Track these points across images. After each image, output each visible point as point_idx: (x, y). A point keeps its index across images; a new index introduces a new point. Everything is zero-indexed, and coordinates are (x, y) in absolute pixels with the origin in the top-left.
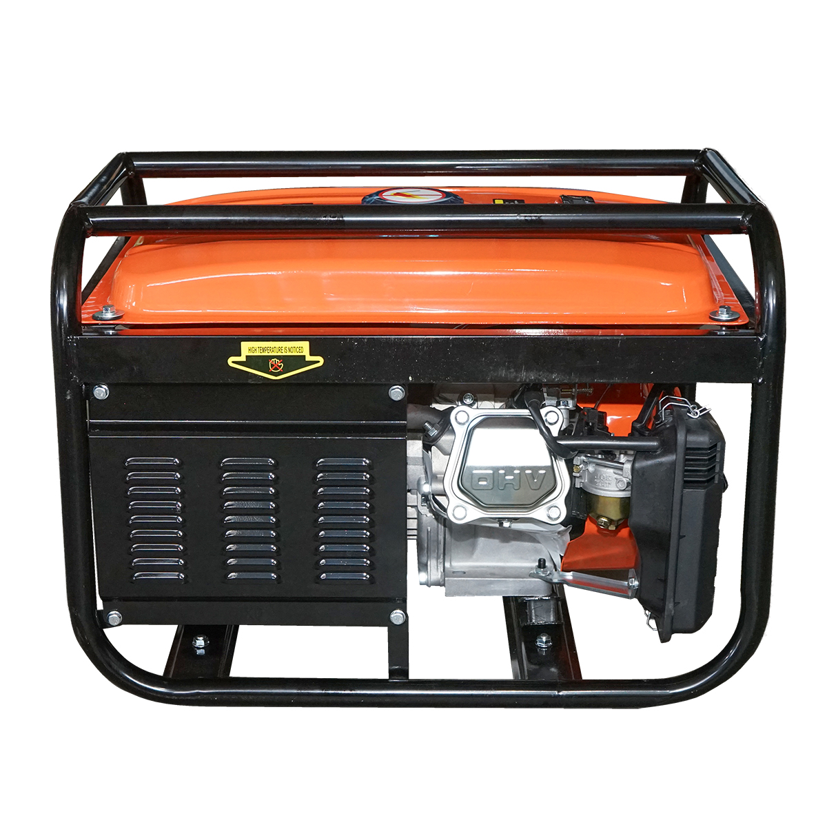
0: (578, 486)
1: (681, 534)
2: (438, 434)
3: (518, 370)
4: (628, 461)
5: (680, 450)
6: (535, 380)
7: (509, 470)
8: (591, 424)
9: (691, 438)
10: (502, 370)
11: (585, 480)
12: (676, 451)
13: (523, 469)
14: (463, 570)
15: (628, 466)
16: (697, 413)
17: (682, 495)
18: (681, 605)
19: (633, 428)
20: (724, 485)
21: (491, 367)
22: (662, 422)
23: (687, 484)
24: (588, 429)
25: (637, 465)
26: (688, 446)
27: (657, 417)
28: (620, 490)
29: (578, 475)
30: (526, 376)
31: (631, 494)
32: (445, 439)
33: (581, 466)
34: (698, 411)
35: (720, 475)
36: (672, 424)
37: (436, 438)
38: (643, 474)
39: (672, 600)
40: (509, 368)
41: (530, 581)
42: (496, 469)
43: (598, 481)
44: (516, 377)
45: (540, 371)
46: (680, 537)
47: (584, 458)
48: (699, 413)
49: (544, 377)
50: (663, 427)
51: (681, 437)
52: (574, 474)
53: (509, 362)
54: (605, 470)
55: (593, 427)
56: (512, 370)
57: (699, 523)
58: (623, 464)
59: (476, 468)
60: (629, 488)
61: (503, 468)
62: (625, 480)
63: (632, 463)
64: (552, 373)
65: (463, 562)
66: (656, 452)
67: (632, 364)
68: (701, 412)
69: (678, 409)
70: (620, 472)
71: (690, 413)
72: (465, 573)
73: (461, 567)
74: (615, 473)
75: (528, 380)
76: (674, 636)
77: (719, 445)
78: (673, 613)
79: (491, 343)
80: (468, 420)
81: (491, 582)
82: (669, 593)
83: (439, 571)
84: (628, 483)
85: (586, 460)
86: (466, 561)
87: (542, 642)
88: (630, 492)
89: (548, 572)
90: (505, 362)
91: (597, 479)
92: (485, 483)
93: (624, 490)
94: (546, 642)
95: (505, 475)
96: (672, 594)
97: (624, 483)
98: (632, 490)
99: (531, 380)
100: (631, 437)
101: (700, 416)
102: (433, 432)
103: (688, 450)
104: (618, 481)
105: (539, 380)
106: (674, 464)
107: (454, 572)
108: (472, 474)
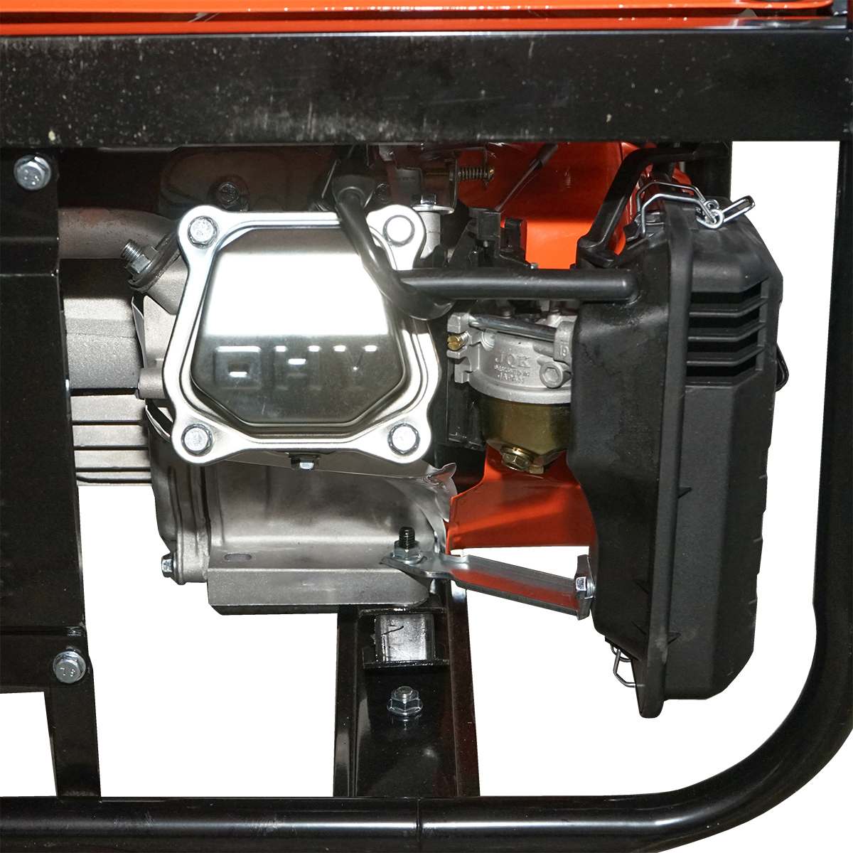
0: (460, 378)
1: (682, 486)
2: (154, 267)
3: (298, 112)
4: (565, 323)
5: (679, 296)
6: (339, 136)
7: (297, 346)
8: (486, 244)
9: (701, 271)
10: (262, 112)
11: (475, 365)
12: (669, 300)
13: (327, 343)
14: (247, 552)
15: (565, 335)
16: (718, 218)
17: (683, 401)
18: (684, 638)
19: (581, 252)
20: (779, 375)
21: (236, 108)
22: (640, 237)
23: (693, 373)
24: (479, 254)
25: (585, 333)
26: (695, 289)
27: (632, 228)
28: (550, 389)
29: (458, 355)
30: (317, 127)
31: (573, 397)
32: (169, 278)
33: (464, 337)
34: (720, 213)
35: (767, 354)
36: (660, 242)
37: (151, 277)
38: (597, 353)
39: (663, 629)
40: (276, 109)
41: (383, 574)
42: (268, 345)
43: (502, 369)
44: (294, 131)
45: (349, 115)
46: (680, 493)
47: (472, 318)
48: (722, 217)
49: (359, 129)
50: (642, 247)
51: (678, 268)
52: (450, 354)
53: (277, 95)
54: (514, 343)
55: (491, 248)
56: (285, 114)
57: (721, 459)
58: (554, 330)
59: (224, 342)
60: (568, 385)
61: (281, 341)
62: (559, 366)
63: (573, 327)
64: (378, 120)
65: (247, 535)
66: (626, 302)
67: (560, 98)
68: (727, 215)
69: (675, 207)
70: (548, 349)
71: (703, 218)
72: (249, 557)
73: (244, 545)
74: (537, 350)
75: (321, 137)
76: (669, 705)
77: (765, 288)
78: (665, 656)
79: (234, 50)
80: (215, 237)
81: (305, 577)
82: (657, 615)
83: (201, 553)
84: (566, 372)
85: (476, 324)
86: (256, 534)
87: (400, 705)
88: (568, 393)
89: (420, 557)
90: (268, 94)
91: (499, 363)
92: (242, 375)
93: (558, 388)
94: (410, 704)
95: (290, 354)
96: (663, 616)
97: (557, 371)
98: (573, 389)
99: (329, 138)
100: (576, 270)
101: (723, 224)
102: (143, 264)
103: (697, 299)
104: (545, 368)
105: (347, 135)
106: (664, 327)
107: (227, 556)
108: (215, 355)
